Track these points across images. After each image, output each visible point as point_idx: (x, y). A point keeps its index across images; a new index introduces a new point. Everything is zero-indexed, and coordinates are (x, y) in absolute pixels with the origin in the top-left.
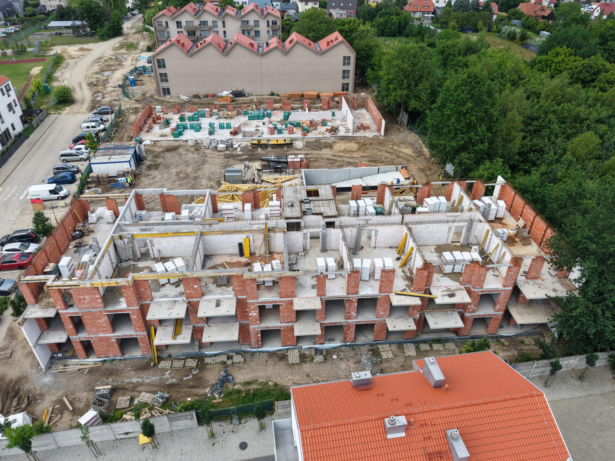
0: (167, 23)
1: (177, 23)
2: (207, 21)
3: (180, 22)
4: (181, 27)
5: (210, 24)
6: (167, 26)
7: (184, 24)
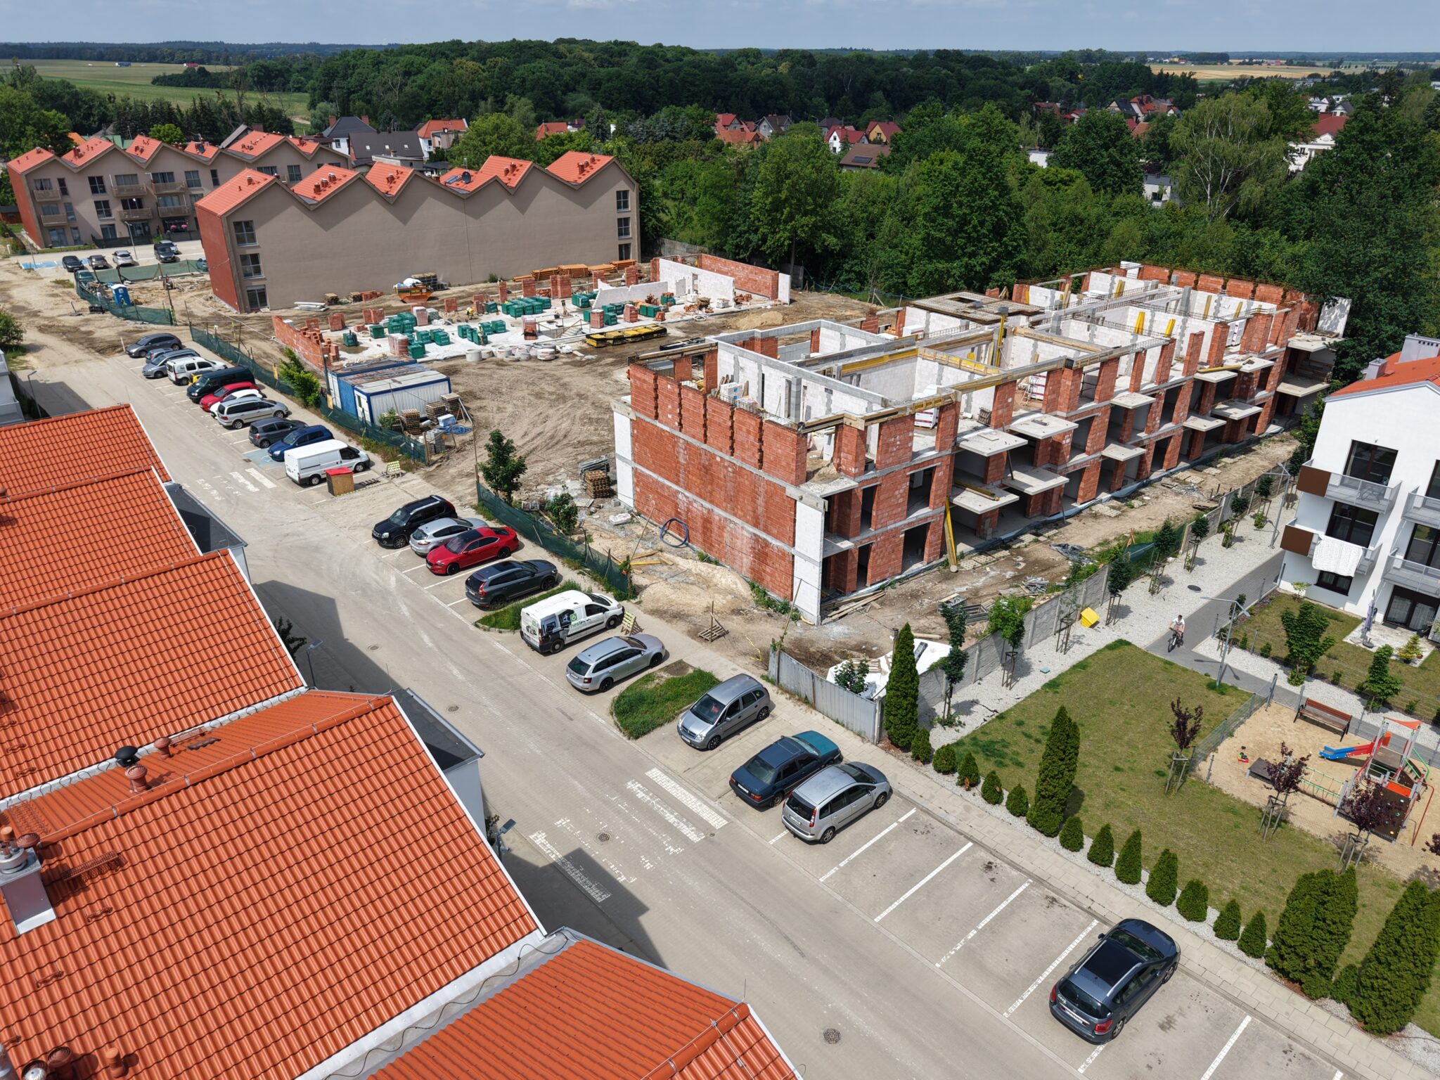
0: (62, 182)
1: (92, 180)
2: (171, 174)
3: (100, 179)
4: (104, 191)
5: (180, 179)
6: (64, 191)
7: (110, 182)
